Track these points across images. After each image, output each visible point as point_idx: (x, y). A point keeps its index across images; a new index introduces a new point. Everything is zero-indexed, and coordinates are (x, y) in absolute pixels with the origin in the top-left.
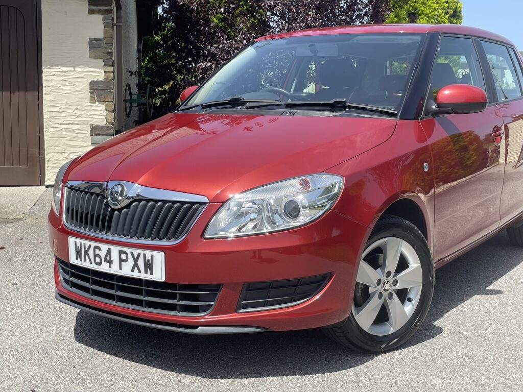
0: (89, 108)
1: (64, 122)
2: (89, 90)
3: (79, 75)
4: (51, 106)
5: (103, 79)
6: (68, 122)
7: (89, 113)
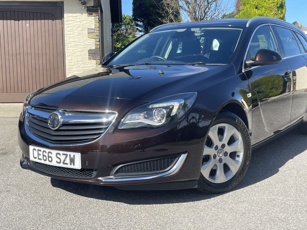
0: (88, 63)
1: (76, 70)
2: (88, 54)
3: (83, 47)
4: (70, 62)
5: (94, 48)
6: (78, 70)
7: (88, 65)
